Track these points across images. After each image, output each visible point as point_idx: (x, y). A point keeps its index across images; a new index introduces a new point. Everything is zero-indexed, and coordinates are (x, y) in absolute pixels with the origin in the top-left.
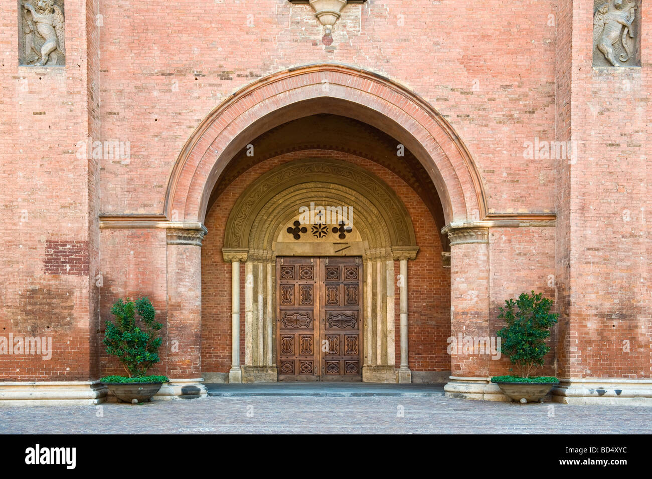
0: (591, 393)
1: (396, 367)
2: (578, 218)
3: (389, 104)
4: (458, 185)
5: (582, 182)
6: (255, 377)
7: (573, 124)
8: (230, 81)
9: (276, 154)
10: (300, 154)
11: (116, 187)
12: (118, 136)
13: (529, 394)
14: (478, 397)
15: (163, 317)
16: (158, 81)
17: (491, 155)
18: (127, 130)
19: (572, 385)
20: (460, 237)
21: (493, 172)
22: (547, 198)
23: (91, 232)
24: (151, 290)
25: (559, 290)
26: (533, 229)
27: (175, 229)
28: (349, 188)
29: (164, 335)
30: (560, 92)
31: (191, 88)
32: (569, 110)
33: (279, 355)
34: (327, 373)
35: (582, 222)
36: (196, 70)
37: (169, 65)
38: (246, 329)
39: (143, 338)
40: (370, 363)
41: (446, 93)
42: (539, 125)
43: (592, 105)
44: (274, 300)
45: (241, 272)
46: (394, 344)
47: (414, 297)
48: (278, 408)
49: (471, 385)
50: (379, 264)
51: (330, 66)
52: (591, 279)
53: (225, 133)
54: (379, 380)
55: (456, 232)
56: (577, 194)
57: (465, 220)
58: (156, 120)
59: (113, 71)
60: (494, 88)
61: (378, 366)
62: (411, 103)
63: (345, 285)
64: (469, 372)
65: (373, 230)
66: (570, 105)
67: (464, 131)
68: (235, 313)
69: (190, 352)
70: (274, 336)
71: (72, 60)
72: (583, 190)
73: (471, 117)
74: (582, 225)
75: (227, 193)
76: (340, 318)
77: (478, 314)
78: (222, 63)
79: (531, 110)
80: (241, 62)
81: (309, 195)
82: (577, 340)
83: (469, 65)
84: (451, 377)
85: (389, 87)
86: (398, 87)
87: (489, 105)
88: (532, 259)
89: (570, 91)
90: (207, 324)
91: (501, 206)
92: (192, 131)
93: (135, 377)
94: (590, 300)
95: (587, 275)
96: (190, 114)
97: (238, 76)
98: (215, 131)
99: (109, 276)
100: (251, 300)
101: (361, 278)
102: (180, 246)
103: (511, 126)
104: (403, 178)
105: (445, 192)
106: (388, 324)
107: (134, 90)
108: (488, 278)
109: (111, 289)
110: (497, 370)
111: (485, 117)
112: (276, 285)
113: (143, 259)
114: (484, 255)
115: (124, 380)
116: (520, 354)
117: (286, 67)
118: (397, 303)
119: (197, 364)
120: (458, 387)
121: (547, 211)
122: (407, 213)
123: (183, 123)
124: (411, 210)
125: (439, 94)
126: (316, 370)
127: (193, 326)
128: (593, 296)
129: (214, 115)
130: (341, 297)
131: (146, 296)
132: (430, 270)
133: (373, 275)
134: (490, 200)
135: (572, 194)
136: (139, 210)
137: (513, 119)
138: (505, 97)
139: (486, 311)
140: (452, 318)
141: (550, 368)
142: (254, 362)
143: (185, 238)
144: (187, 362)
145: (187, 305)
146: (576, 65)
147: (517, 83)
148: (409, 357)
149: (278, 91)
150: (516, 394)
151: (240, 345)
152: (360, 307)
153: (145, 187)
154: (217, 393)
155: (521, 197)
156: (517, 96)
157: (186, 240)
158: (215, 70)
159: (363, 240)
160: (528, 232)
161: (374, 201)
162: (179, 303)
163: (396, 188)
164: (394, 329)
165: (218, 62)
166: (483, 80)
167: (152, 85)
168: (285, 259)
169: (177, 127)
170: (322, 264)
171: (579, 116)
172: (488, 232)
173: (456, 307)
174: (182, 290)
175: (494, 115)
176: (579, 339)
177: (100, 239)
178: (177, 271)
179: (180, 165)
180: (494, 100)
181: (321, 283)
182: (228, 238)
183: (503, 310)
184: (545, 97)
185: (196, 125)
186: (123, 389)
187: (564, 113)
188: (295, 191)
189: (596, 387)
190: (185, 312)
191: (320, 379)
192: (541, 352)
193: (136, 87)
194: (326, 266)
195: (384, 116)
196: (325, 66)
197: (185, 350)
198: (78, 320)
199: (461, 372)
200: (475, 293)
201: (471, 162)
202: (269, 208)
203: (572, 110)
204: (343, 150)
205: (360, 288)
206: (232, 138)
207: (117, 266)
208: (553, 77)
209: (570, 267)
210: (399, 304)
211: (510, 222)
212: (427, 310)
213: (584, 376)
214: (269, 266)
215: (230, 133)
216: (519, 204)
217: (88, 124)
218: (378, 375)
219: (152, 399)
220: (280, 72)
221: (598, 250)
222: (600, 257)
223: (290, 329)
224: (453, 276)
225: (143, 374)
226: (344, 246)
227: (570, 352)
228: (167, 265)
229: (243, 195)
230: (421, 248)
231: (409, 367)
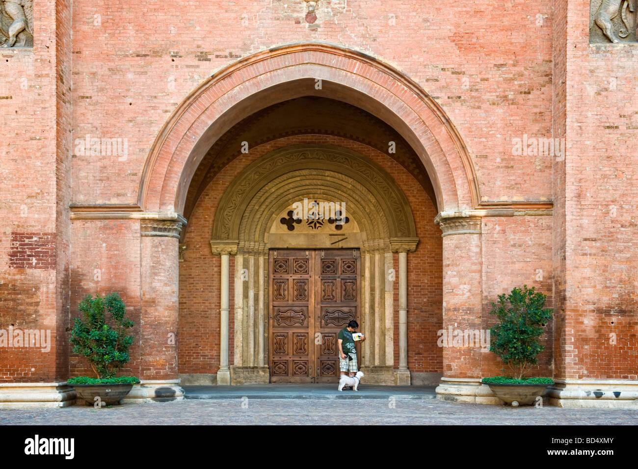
0: (588, 395)
1: (394, 368)
2: (574, 206)
3: (376, 85)
4: (449, 172)
5: (578, 167)
6: (245, 379)
7: (568, 105)
8: (208, 62)
9: (269, 140)
10: (294, 139)
11: (88, 176)
12: (91, 121)
13: (521, 397)
14: (469, 399)
15: (136, 315)
16: (133, 63)
17: (484, 140)
18: (100, 115)
19: (568, 386)
20: (451, 227)
21: (486, 157)
22: (544, 185)
23: (59, 224)
24: (124, 285)
25: (556, 285)
26: (528, 218)
27: (149, 220)
28: (346, 175)
29: (137, 333)
30: (557, 71)
31: (167, 70)
32: (564, 91)
33: (271, 355)
34: (322, 374)
35: (579, 210)
36: (172, 51)
37: (144, 46)
38: (235, 327)
39: (112, 336)
40: (367, 363)
41: (436, 73)
42: (535, 106)
43: (589, 84)
44: (266, 296)
45: (230, 266)
46: (392, 343)
47: (414, 292)
48: (253, 412)
49: (462, 387)
50: (377, 257)
51: (313, 45)
52: (588, 272)
53: (203, 117)
54: (376, 382)
55: (448, 222)
56: (572, 180)
57: (457, 209)
58: (131, 104)
59: (86, 52)
60: (487, 67)
61: (375, 367)
62: (399, 84)
63: (342, 279)
64: (461, 373)
65: (371, 221)
66: (566, 85)
67: (456, 114)
68: (224, 310)
69: (164, 351)
70: (266, 335)
71: (40, 42)
72: (579, 176)
73: (462, 98)
74: (579, 214)
75: (216, 181)
76: (336, 315)
77: (470, 310)
78: (200, 43)
79: (526, 90)
80: (220, 42)
81: (303, 183)
82: (573, 338)
83: (460, 42)
84: (443, 379)
85: (376, 67)
86: (386, 67)
87: (482, 86)
88: (527, 251)
89: (565, 70)
90: (194, 322)
91: (494, 194)
92: (169, 115)
93: (103, 378)
94: (587, 295)
95: (584, 267)
96: (166, 98)
97: (217, 56)
98: (193, 115)
99: (80, 270)
100: (241, 296)
101: (358, 272)
102: (155, 238)
103: (506, 108)
104: (403, 163)
105: (436, 179)
106: (387, 321)
107: (107, 72)
108: (481, 271)
109: (82, 284)
110: (490, 371)
111: (478, 99)
112: (268, 280)
113: (116, 252)
114: (477, 246)
115: (90, 381)
116: (512, 353)
117: (267, 47)
118: (396, 299)
119: (172, 364)
120: (449, 389)
121: (543, 199)
122: (407, 202)
123: (159, 107)
124: (411, 199)
125: (429, 74)
126: (310, 370)
127: (169, 323)
128: (590, 290)
129: (192, 99)
130: (338, 292)
131: (119, 291)
132: (430, 263)
133: (371, 269)
134: (482, 187)
135: (567, 181)
136: (112, 199)
137: (507, 100)
138: (499, 77)
139: (478, 307)
140: (444, 314)
141: (547, 369)
142: (244, 362)
143: (160, 230)
144: (162, 363)
145: (162, 301)
146: (571, 41)
147: (511, 62)
148: (408, 357)
149: (259, 72)
150: (507, 396)
151: (229, 344)
152: (358, 303)
153: (119, 175)
154: (195, 395)
155: (516, 184)
156: (511, 76)
157: (161, 231)
158: (193, 50)
159: (361, 231)
160: (523, 222)
161: (372, 189)
162: (153, 299)
163: (395, 176)
164: (392, 327)
165: (196, 42)
166: (476, 59)
167: (127, 67)
168: (279, 251)
169: (153, 111)
170: (317, 257)
171: (575, 97)
172: (481, 222)
173: (448, 302)
174: (157, 285)
175: (487, 96)
176: (575, 337)
177: (70, 231)
178: (152, 265)
179: (155, 152)
180: (487, 80)
181: (317, 277)
182: (216, 229)
183: (495, 306)
184: (542, 76)
185: (173, 109)
186: (89, 391)
187: (560, 93)
188: (288, 179)
189: (593, 389)
190: (161, 309)
191: (315, 381)
192: (533, 352)
193: (110, 70)
194: (321, 259)
195: (371, 98)
196: (308, 45)
197: (159, 349)
198: (44, 317)
199: (452, 373)
200: (467, 287)
201: (463, 147)
202: (261, 197)
203: (567, 90)
204: (338, 135)
205: (358, 282)
206: (210, 123)
207: (88, 260)
208: (551, 54)
209: (565, 259)
210: (398, 300)
211: (504, 211)
212: (427, 306)
213: (580, 377)
214: (261, 260)
215: (209, 118)
216: (514, 191)
217: (57, 108)
218: (376, 376)
219: (122, 402)
220: (261, 52)
221: (595, 240)
222: (598, 248)
223: (284, 327)
224: (445, 269)
225: (112, 375)
226: (341, 238)
227: (565, 350)
228: (141, 259)
229: (233, 183)
230: (422, 239)
231: (408, 368)
